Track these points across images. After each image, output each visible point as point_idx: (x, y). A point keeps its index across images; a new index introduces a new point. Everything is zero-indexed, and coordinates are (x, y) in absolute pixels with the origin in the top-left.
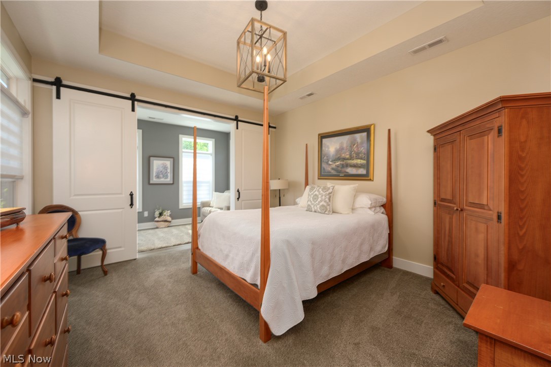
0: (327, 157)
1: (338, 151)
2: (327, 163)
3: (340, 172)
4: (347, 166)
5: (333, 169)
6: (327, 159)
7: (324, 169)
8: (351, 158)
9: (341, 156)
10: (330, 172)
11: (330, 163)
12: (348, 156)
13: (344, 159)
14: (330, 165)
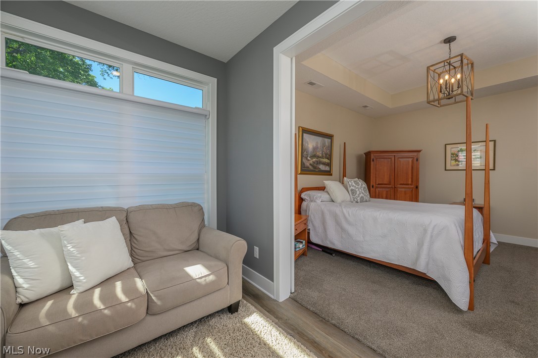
0: (307, 152)
1: (315, 149)
2: (306, 158)
3: (315, 167)
4: (320, 163)
5: (310, 164)
6: (307, 155)
7: (304, 163)
8: (322, 157)
9: (316, 154)
10: (309, 168)
11: (309, 159)
12: (321, 155)
13: (318, 157)
14: (309, 160)
